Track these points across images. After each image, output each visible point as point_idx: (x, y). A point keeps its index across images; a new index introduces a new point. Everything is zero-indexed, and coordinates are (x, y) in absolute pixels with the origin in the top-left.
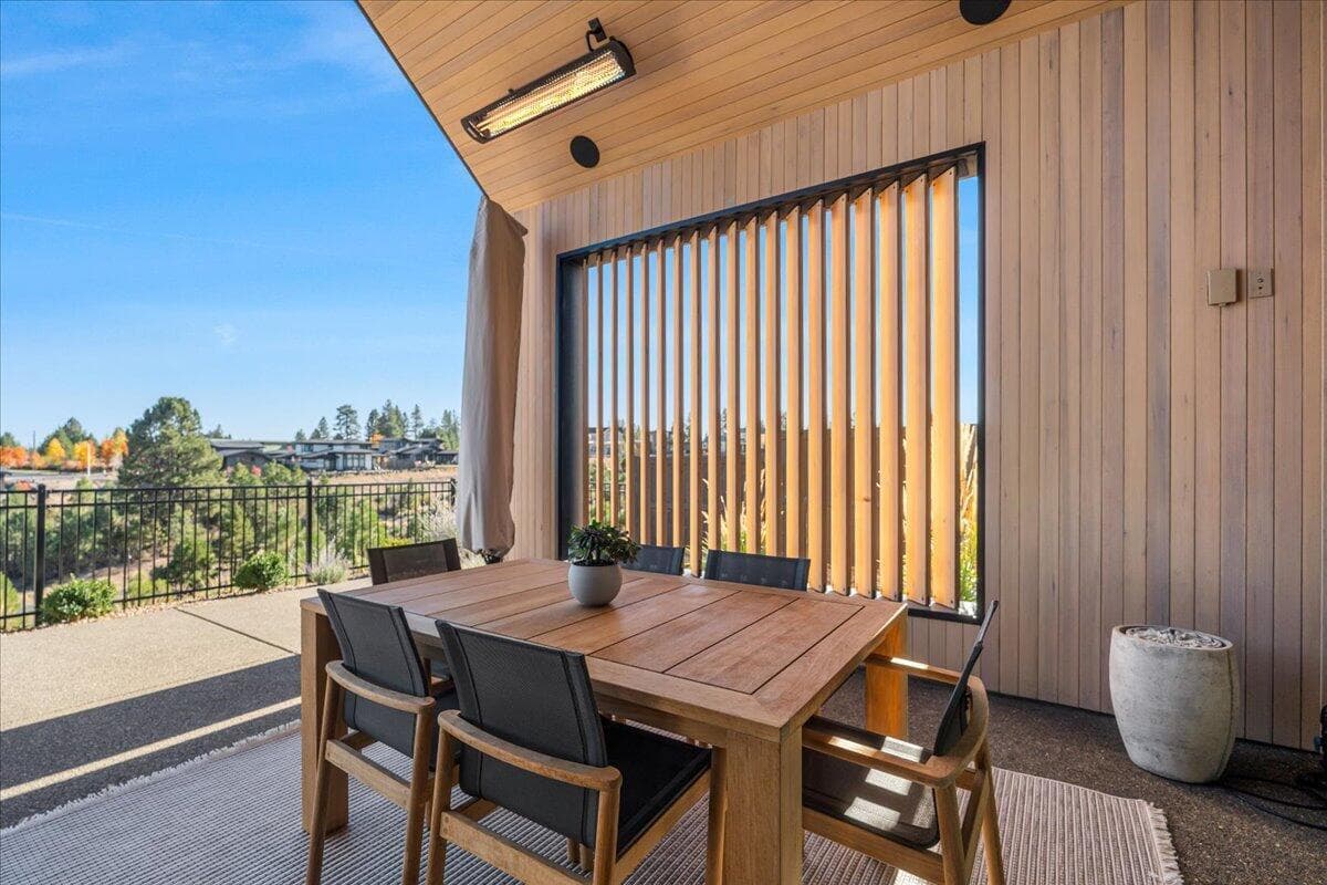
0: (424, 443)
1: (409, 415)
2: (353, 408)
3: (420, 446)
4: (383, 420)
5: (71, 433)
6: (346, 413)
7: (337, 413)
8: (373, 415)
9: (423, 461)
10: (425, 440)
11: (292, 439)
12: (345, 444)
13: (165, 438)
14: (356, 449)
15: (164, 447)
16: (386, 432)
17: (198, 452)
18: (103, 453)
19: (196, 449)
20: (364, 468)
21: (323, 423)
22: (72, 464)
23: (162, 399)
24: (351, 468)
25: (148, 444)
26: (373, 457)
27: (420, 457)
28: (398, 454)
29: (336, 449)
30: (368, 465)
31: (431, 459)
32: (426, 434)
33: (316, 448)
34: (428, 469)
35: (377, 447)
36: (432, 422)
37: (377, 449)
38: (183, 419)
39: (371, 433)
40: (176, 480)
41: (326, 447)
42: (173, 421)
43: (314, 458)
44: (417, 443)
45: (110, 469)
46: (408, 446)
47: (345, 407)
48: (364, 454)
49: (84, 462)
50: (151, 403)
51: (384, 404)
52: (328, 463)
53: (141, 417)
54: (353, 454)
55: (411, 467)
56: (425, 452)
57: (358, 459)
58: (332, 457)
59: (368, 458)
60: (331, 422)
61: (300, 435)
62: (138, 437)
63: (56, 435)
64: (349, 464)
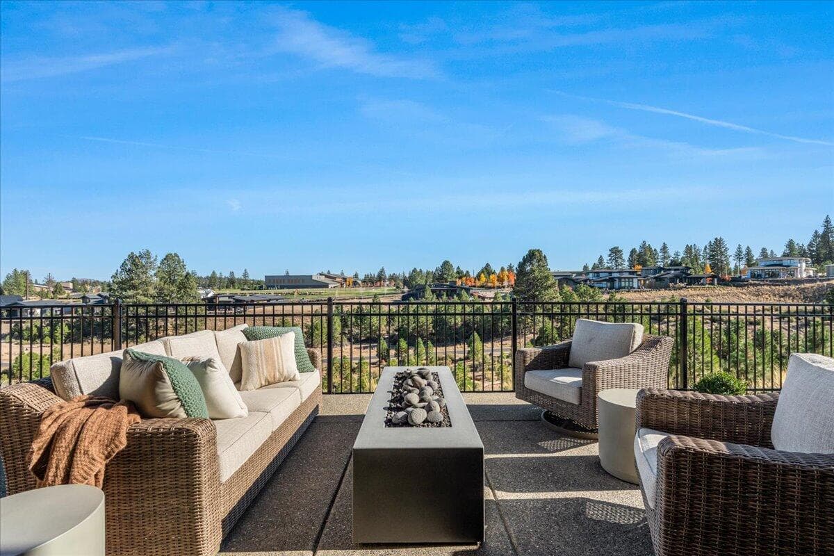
0: (675, 270)
1: (658, 250)
2: (620, 249)
3: (673, 272)
4: (640, 255)
5: (487, 270)
6: (615, 252)
7: (609, 253)
8: (633, 251)
9: (676, 283)
10: (676, 268)
11: (581, 269)
12: (619, 272)
13: (532, 271)
14: (626, 275)
15: (532, 276)
16: (643, 263)
17: (547, 278)
18: (501, 280)
19: (545, 277)
20: (632, 287)
21: (601, 260)
22: (489, 285)
23: (530, 251)
24: (624, 288)
25: (526, 274)
26: (638, 280)
27: (673, 280)
28: (655, 278)
29: (614, 275)
30: (635, 285)
31: (681, 281)
32: (674, 263)
33: (601, 275)
34: (681, 288)
35: (639, 273)
36: (677, 254)
37: (639, 275)
38: (540, 260)
39: (632, 264)
40: (537, 293)
41: (607, 274)
42: (535, 262)
43: (601, 281)
44: (670, 270)
45: (504, 287)
46: (662, 272)
47: (615, 248)
48: (633, 278)
49: (494, 284)
50: (525, 253)
51: (640, 243)
52: (609, 284)
53: (521, 260)
54: (625, 278)
55: (667, 287)
56: (677, 277)
57: (629, 281)
58: (612, 280)
59: (635, 281)
60: (606, 259)
61: (586, 267)
62: (521, 271)
63: (482, 272)
64: (623, 284)
